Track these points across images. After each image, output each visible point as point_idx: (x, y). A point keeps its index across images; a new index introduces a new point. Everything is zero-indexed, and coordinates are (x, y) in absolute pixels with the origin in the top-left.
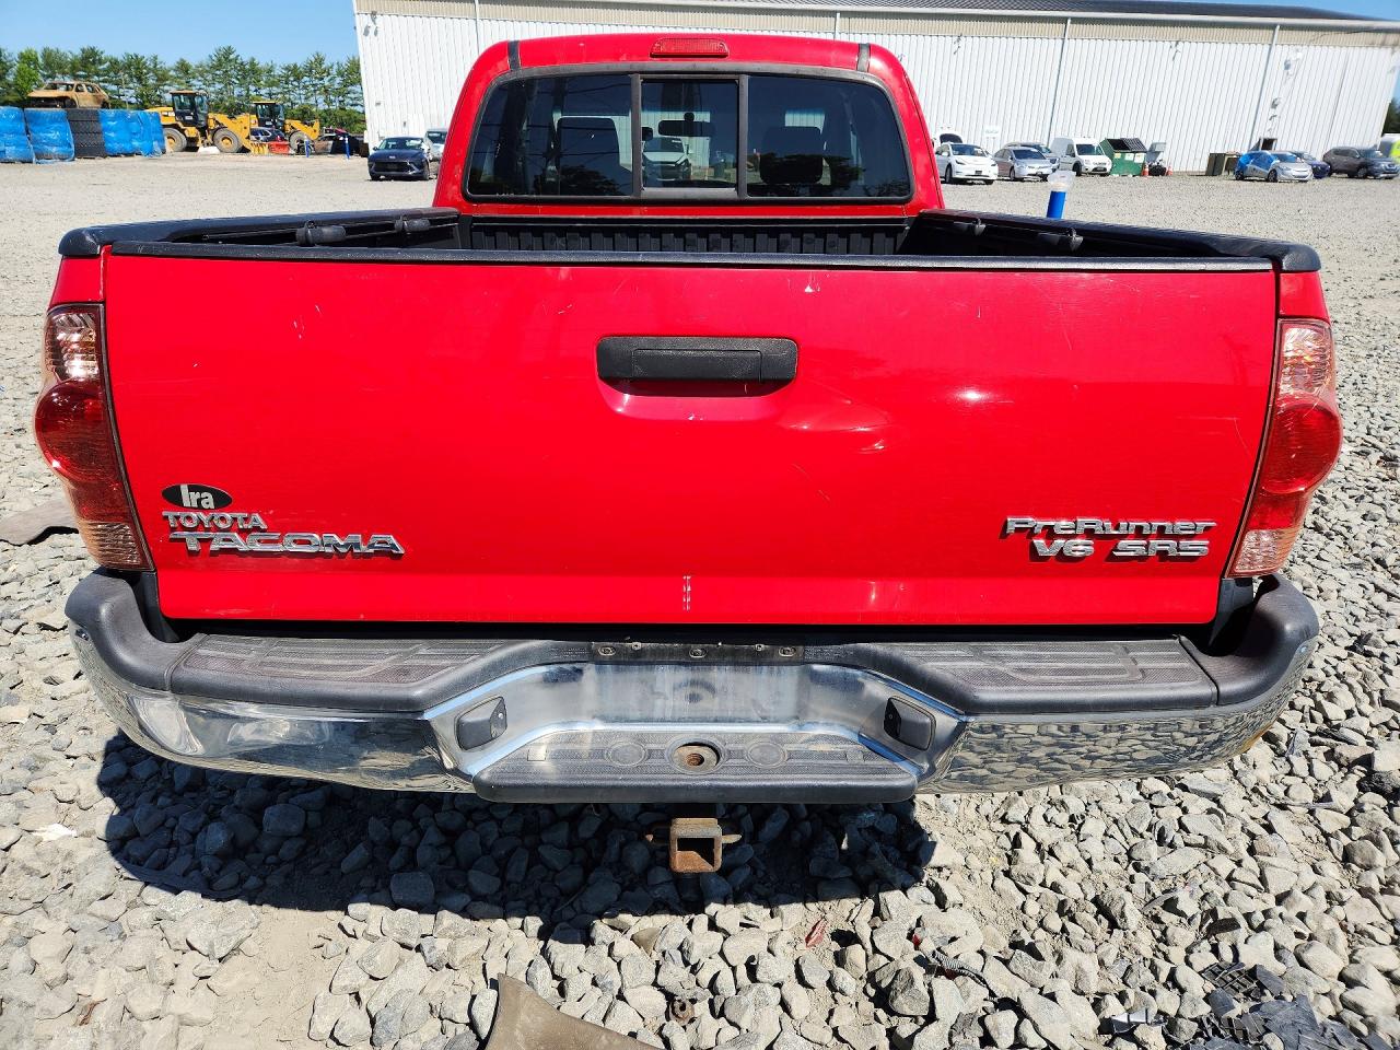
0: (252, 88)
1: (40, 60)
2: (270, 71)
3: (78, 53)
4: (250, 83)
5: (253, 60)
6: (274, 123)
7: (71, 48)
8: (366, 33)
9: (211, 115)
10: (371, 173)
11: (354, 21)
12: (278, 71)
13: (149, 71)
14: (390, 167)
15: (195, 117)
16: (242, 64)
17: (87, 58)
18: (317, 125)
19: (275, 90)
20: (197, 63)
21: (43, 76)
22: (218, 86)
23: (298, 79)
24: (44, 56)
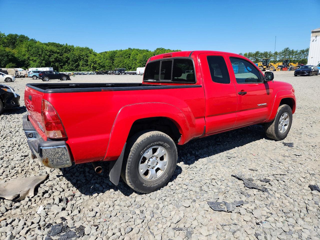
0: (291, 56)
1: (248, 55)
2: (297, 52)
3: (255, 52)
4: (291, 55)
5: (293, 50)
6: (286, 64)
7: (254, 52)
8: (313, 41)
9: (270, 63)
10: (294, 75)
11: (310, 38)
12: (298, 52)
13: (268, 54)
14: (300, 73)
15: (266, 64)
16: (290, 51)
17: (256, 53)
18: (297, 64)
19: (297, 56)
20: (279, 52)
21: (247, 58)
22: (283, 56)
23: (303, 53)
24: (249, 54)
